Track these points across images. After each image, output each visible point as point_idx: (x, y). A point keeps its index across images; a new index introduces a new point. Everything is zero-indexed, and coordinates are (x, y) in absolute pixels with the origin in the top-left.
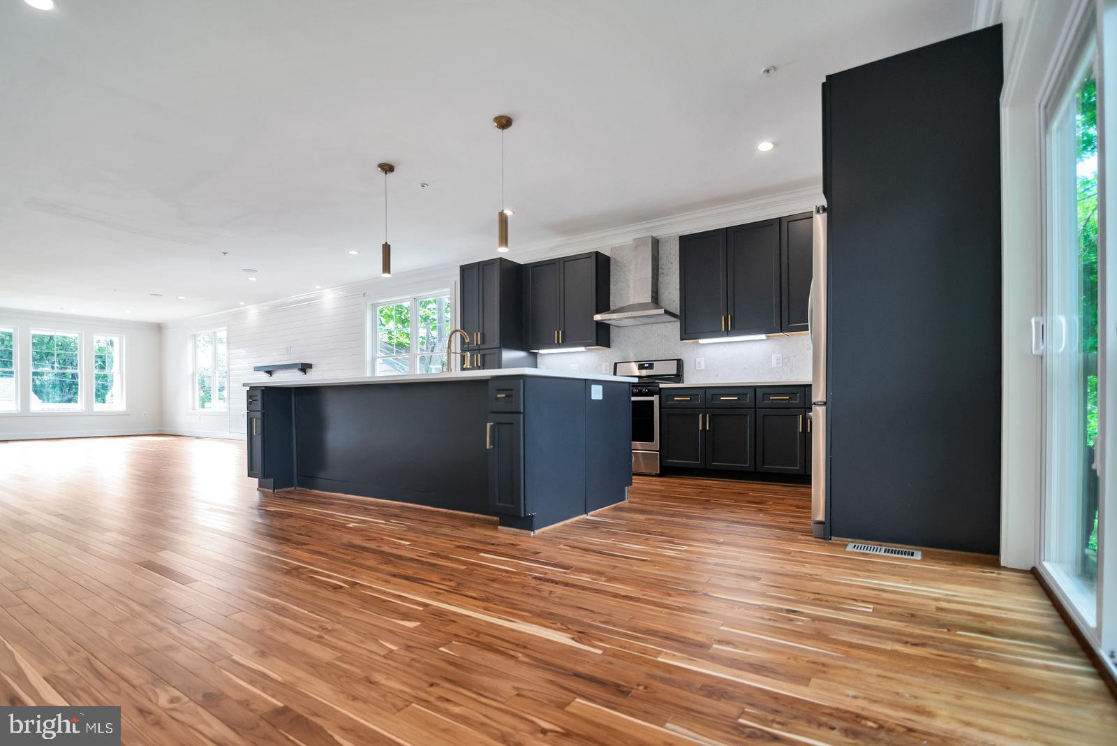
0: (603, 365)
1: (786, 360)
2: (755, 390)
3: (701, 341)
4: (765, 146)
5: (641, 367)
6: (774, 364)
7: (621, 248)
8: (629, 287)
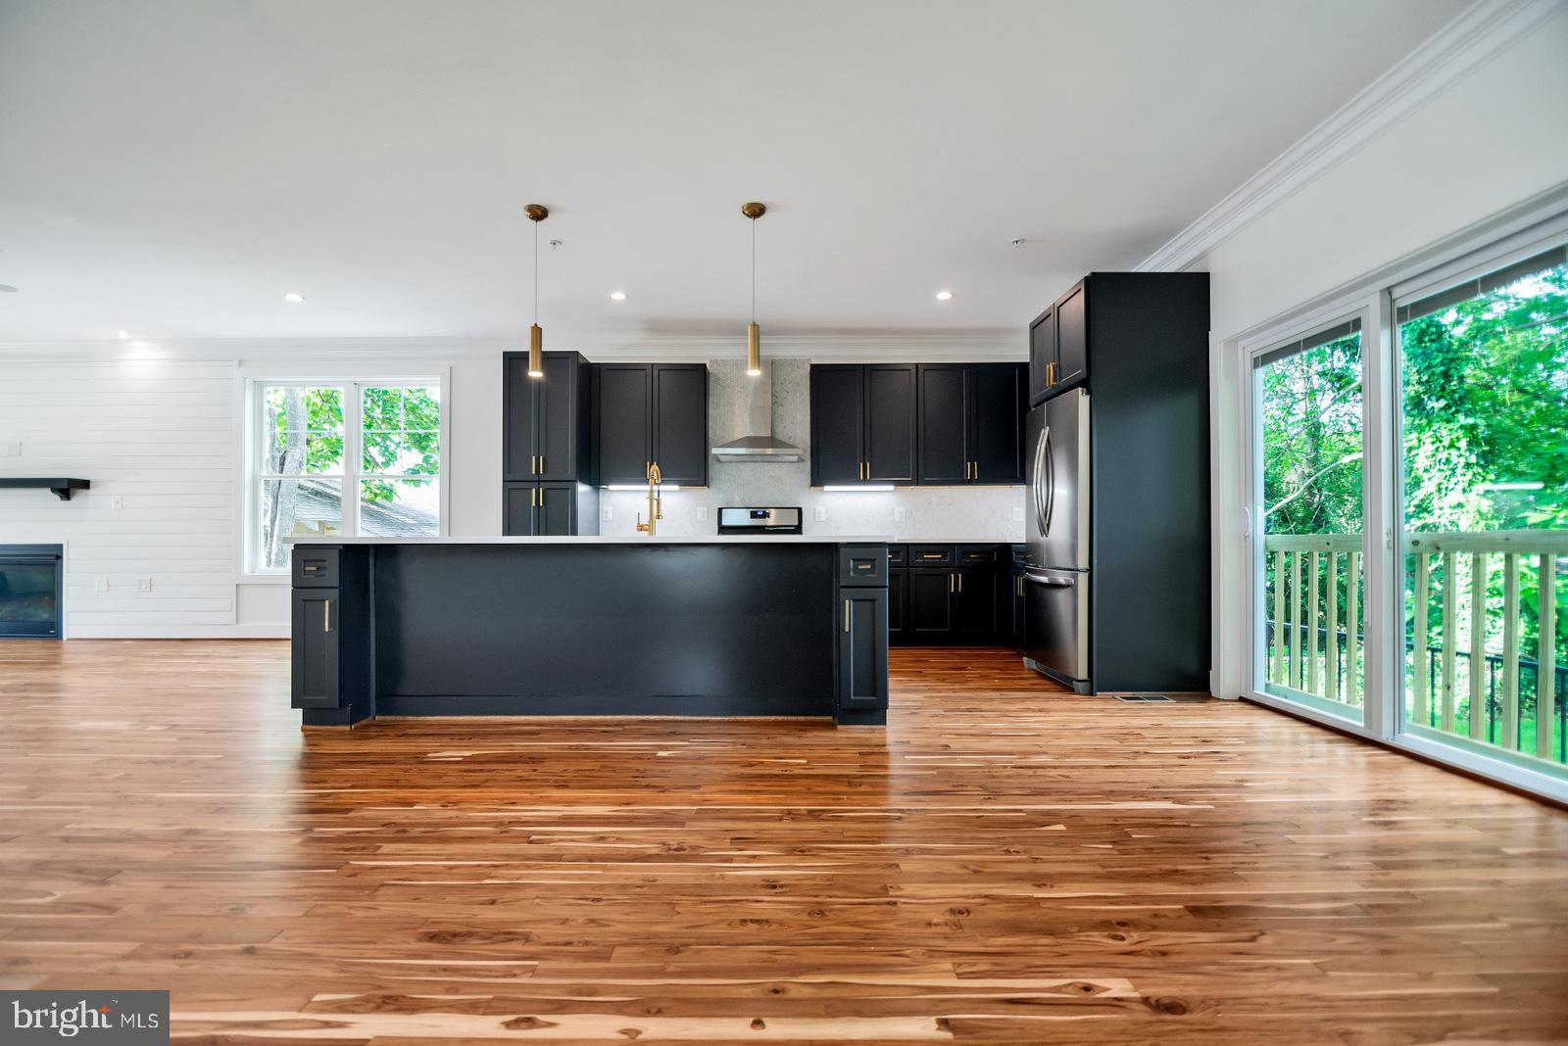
0: (700, 510)
1: (908, 515)
2: (908, 548)
3: (827, 488)
4: (944, 296)
5: (754, 515)
6: (897, 519)
7: (724, 362)
8: (734, 413)
